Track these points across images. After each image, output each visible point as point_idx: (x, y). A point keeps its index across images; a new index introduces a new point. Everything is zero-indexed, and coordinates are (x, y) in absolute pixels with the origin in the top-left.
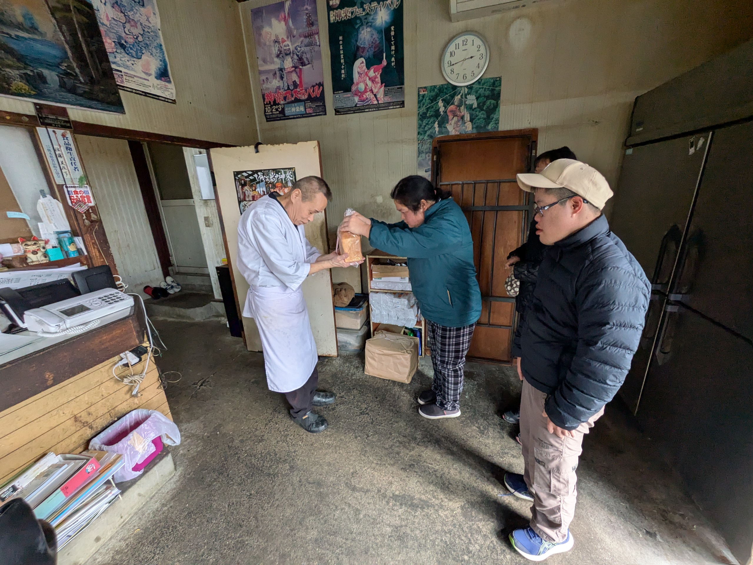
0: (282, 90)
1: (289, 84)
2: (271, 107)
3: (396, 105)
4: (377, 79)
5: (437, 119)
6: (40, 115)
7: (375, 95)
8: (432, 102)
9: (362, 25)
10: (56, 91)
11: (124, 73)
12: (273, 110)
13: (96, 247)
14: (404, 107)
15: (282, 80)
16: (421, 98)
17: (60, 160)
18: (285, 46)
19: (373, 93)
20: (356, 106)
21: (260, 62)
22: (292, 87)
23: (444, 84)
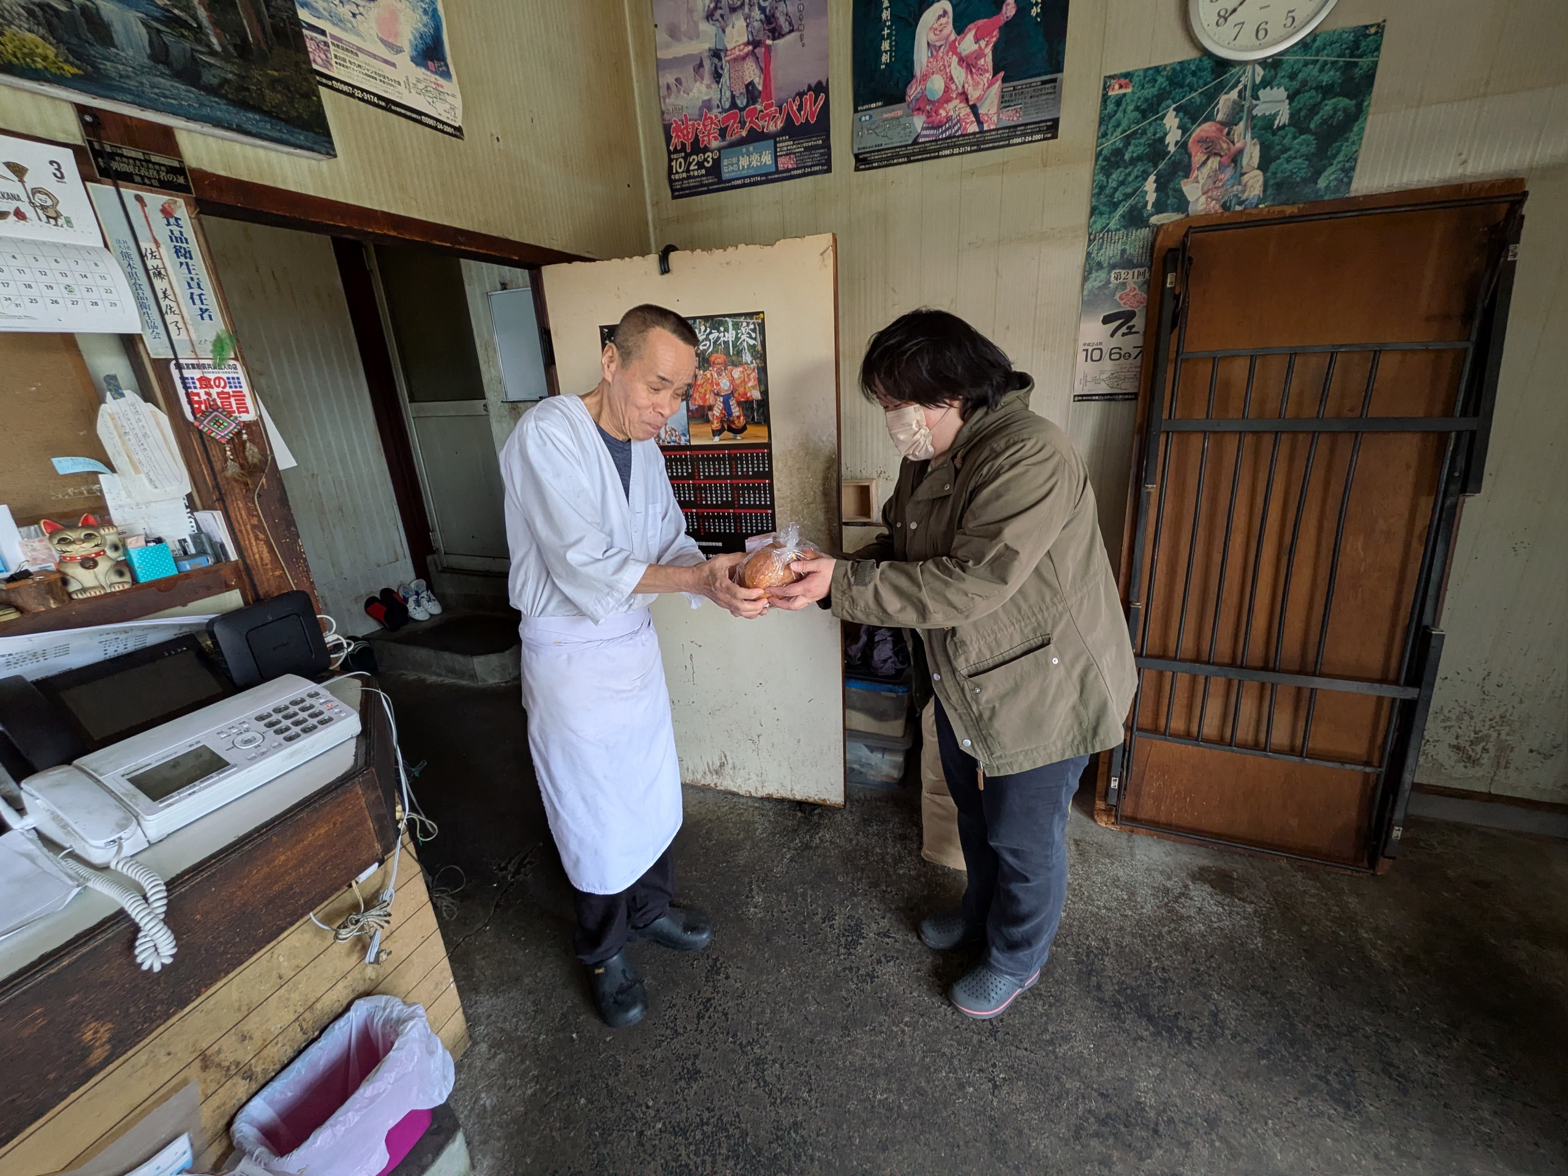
0: (715, 111)
1: (737, 93)
2: (685, 158)
3: (1032, 134)
4: (982, 61)
5: (1155, 166)
6: (97, 146)
7: (974, 109)
8: (1144, 118)
10: (141, 70)
11: (333, 37)
12: (692, 168)
13: (261, 536)
14: (1055, 136)
15: (718, 82)
16: (1111, 107)
17: (159, 284)
19: (967, 100)
20: (915, 142)
21: (662, 36)
22: (741, 102)
23: (1189, 62)
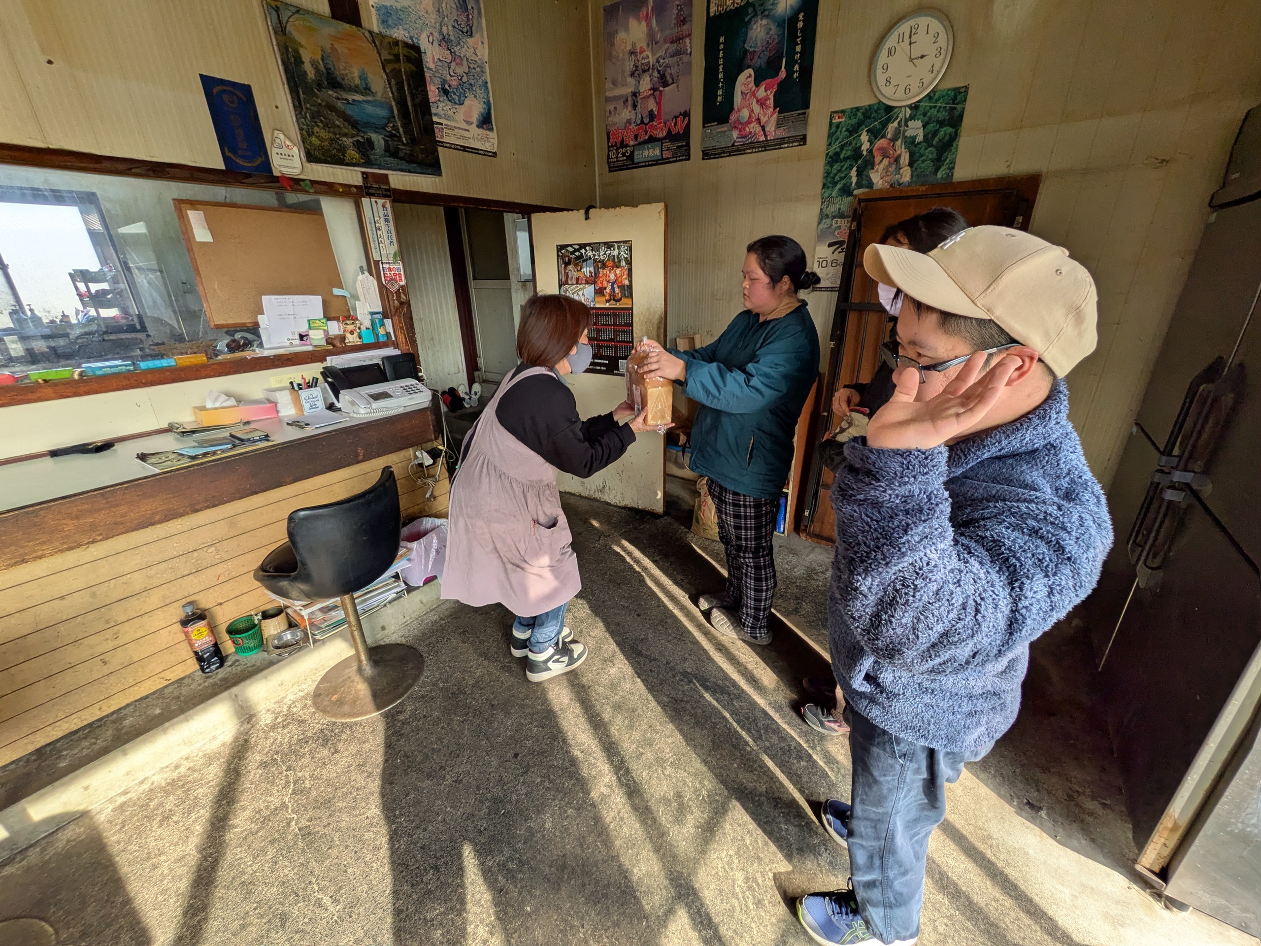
1: (644, 116)
2: (616, 150)
3: (793, 142)
4: (768, 102)
5: (857, 162)
6: (365, 185)
7: (763, 128)
8: (851, 135)
9: (756, 15)
10: (380, 157)
11: (445, 125)
12: (619, 156)
13: (403, 332)
14: (805, 144)
15: (635, 110)
16: (834, 129)
17: (379, 233)
18: (643, 58)
19: (760, 123)
21: (609, 85)
22: (646, 120)
23: (873, 105)
